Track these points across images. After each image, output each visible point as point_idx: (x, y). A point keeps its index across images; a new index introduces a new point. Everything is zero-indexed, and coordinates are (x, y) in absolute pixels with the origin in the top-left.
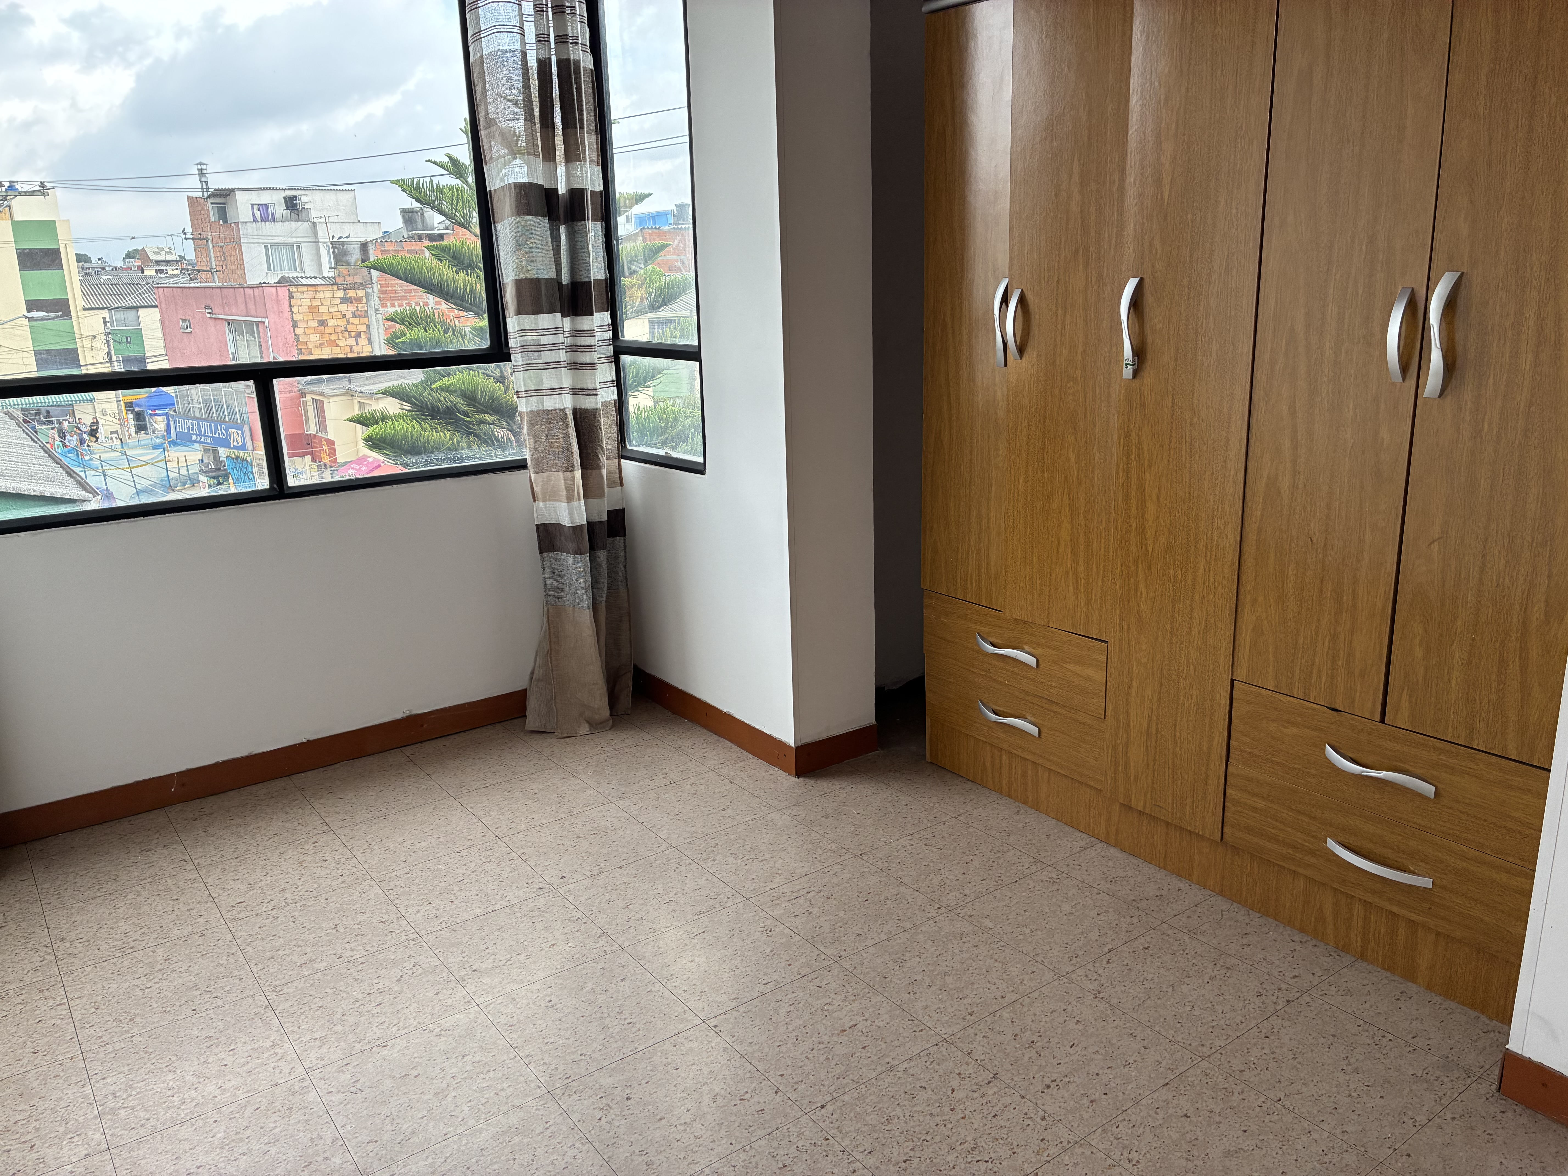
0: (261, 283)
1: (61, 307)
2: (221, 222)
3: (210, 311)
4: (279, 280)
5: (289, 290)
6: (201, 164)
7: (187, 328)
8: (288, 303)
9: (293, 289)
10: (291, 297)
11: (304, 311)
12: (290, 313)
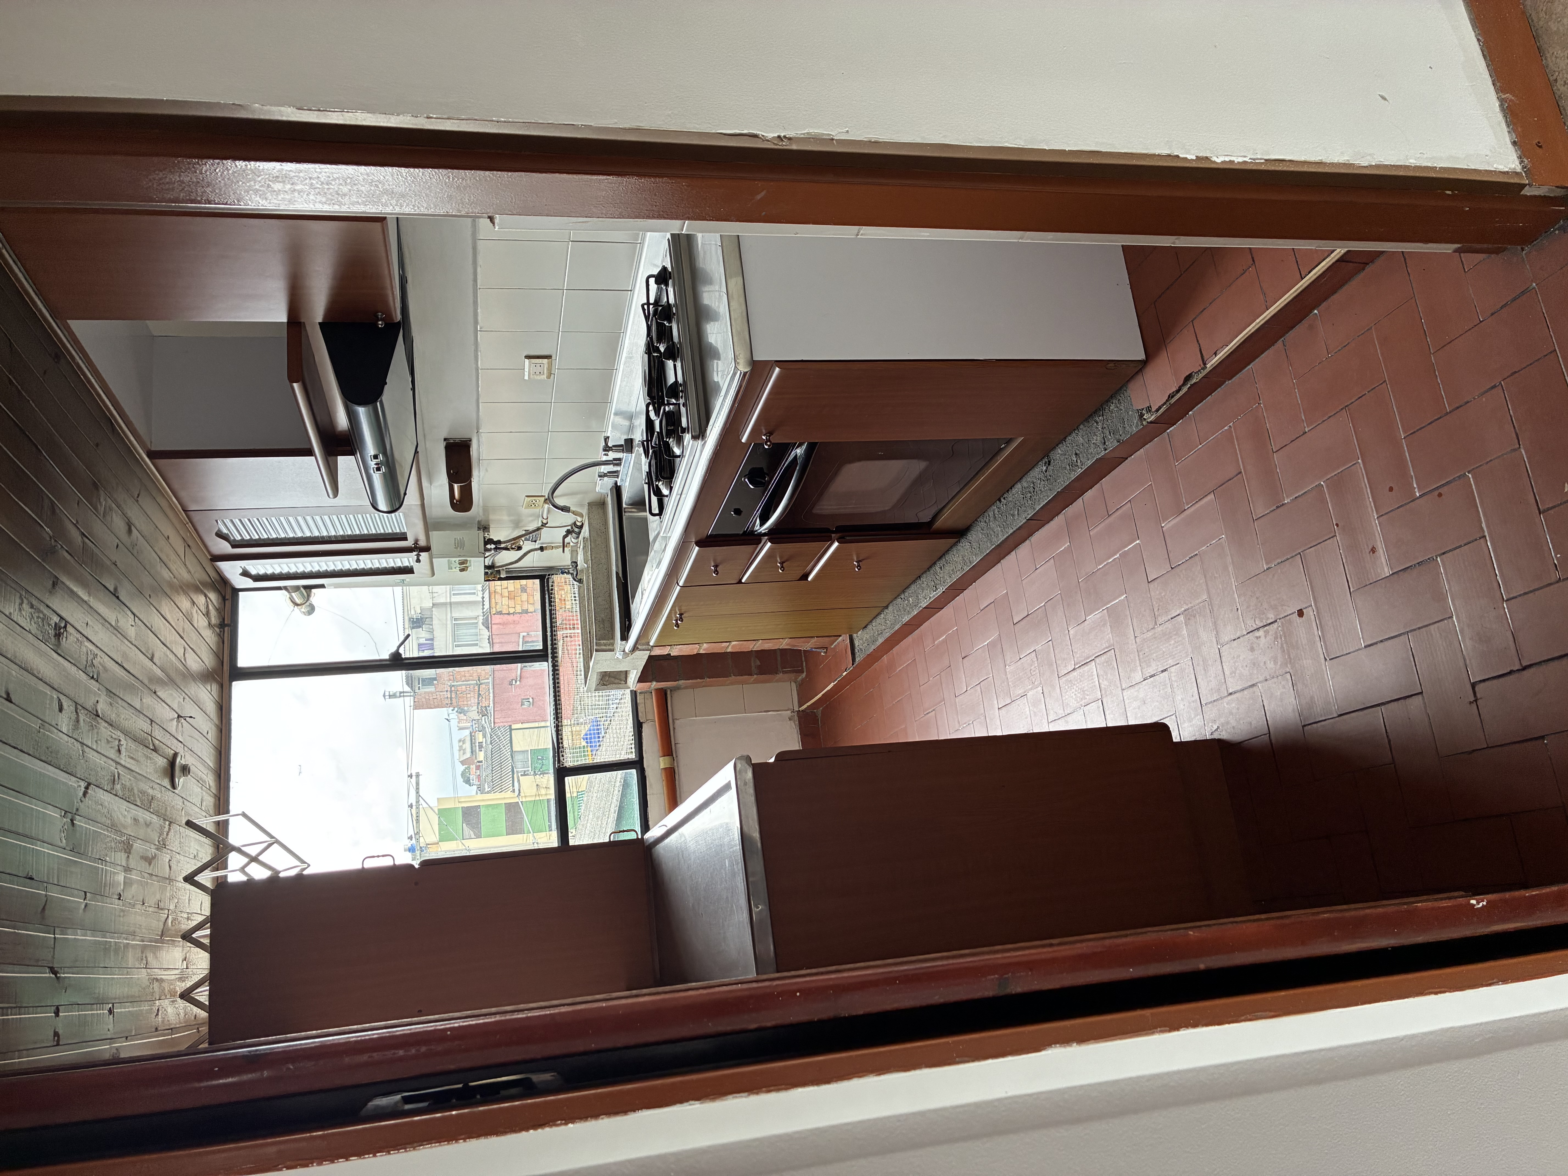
0: (489, 643)
1: (512, 809)
2: (435, 682)
3: (514, 682)
4: (486, 627)
5: (494, 614)
6: (384, 696)
7: (529, 702)
8: (506, 616)
9: (494, 611)
10: (500, 613)
11: (513, 603)
12: (515, 615)
